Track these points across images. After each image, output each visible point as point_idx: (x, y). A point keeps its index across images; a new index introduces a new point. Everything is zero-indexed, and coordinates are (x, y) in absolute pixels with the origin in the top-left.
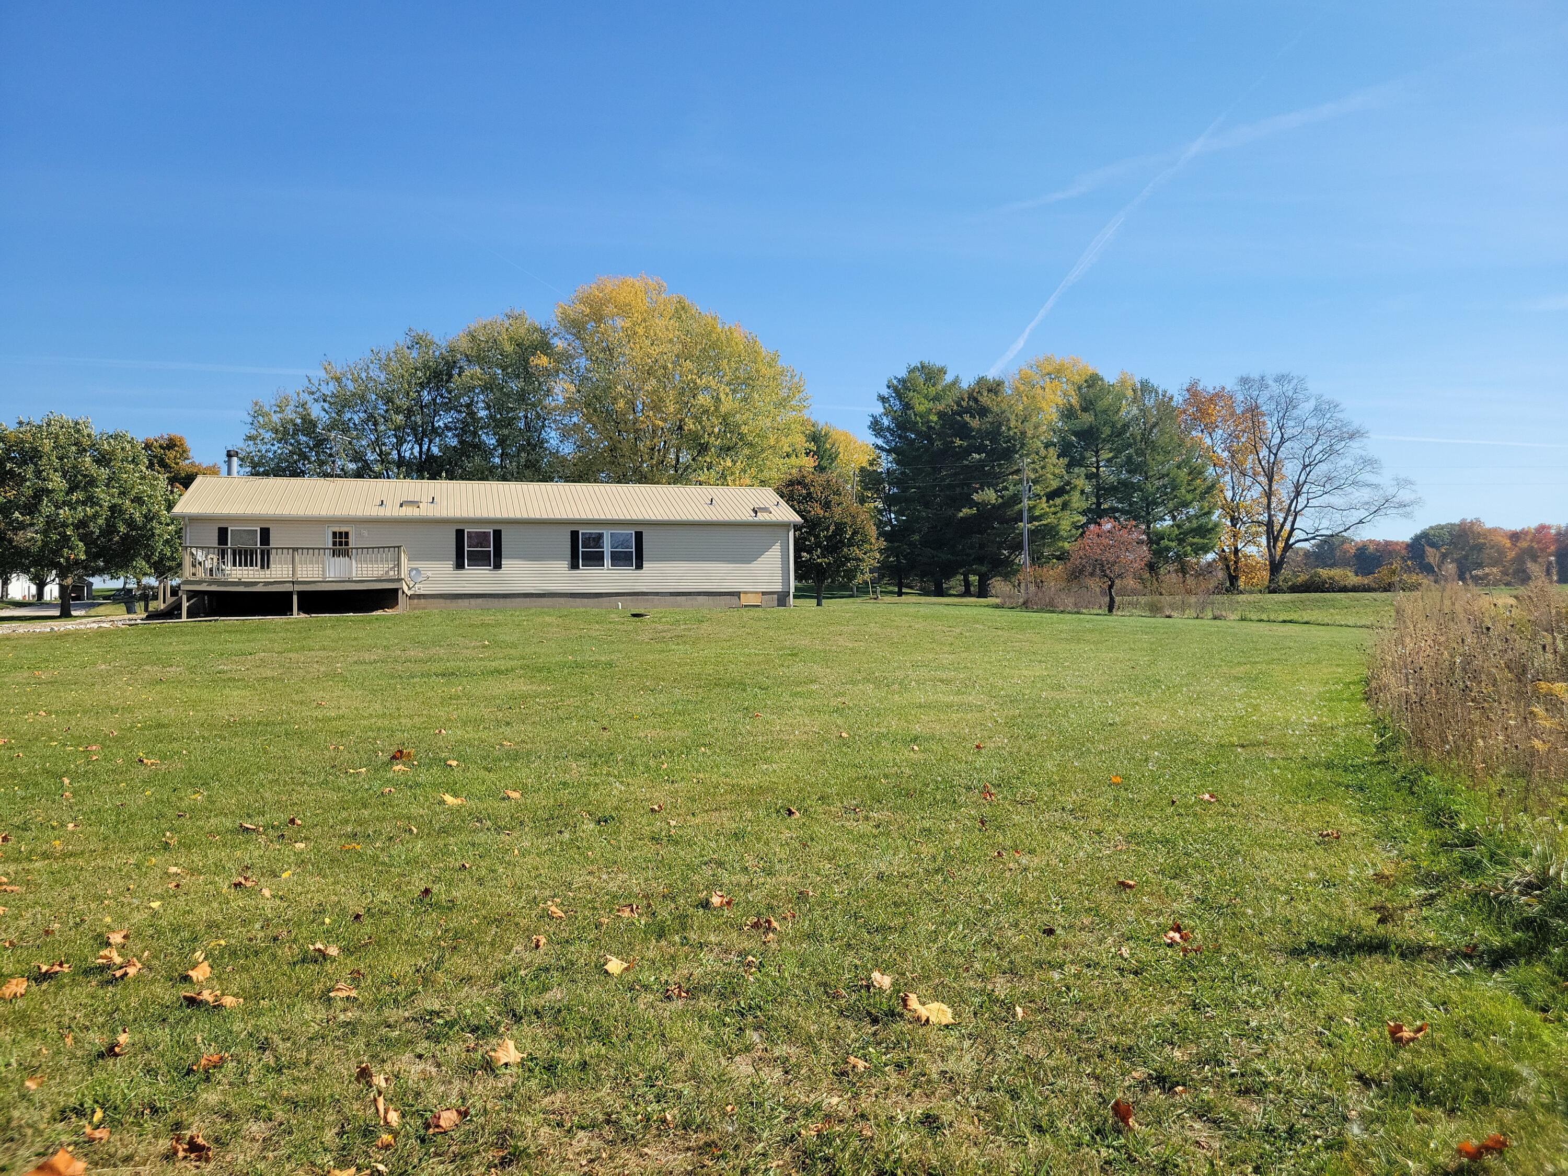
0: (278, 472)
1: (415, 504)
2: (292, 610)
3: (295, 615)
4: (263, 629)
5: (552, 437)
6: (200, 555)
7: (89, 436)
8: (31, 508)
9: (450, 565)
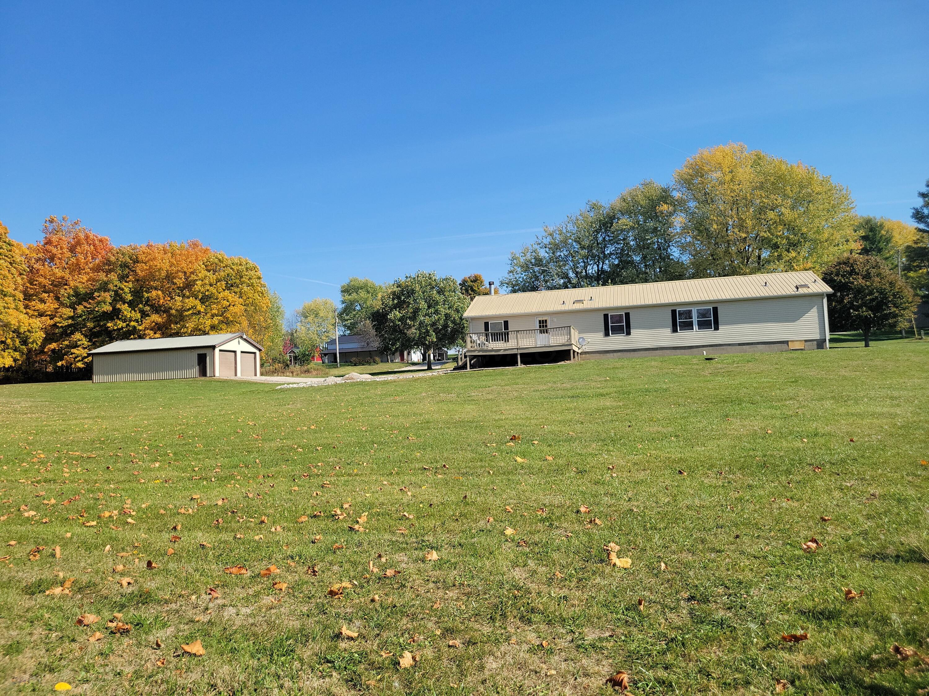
0: (524, 290)
1: (581, 301)
2: (517, 363)
3: (519, 366)
4: (502, 374)
5: (675, 252)
6: (475, 337)
7: (435, 280)
8: (414, 318)
9: (601, 334)
